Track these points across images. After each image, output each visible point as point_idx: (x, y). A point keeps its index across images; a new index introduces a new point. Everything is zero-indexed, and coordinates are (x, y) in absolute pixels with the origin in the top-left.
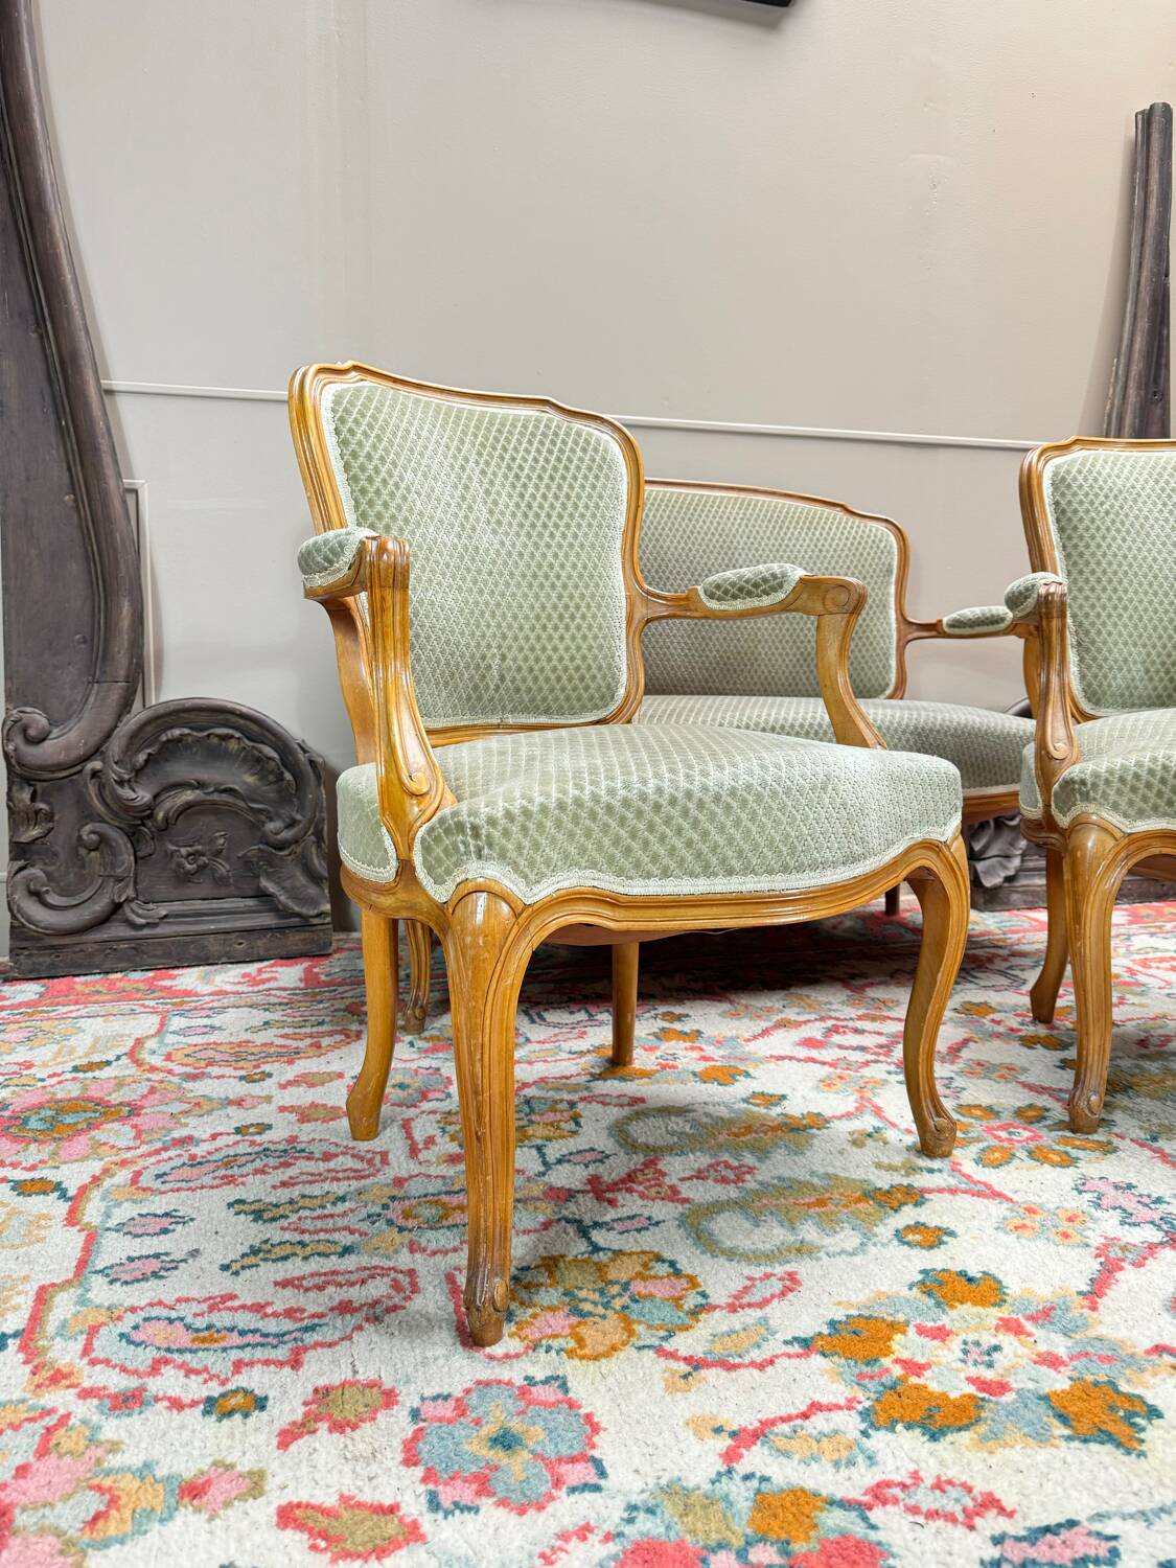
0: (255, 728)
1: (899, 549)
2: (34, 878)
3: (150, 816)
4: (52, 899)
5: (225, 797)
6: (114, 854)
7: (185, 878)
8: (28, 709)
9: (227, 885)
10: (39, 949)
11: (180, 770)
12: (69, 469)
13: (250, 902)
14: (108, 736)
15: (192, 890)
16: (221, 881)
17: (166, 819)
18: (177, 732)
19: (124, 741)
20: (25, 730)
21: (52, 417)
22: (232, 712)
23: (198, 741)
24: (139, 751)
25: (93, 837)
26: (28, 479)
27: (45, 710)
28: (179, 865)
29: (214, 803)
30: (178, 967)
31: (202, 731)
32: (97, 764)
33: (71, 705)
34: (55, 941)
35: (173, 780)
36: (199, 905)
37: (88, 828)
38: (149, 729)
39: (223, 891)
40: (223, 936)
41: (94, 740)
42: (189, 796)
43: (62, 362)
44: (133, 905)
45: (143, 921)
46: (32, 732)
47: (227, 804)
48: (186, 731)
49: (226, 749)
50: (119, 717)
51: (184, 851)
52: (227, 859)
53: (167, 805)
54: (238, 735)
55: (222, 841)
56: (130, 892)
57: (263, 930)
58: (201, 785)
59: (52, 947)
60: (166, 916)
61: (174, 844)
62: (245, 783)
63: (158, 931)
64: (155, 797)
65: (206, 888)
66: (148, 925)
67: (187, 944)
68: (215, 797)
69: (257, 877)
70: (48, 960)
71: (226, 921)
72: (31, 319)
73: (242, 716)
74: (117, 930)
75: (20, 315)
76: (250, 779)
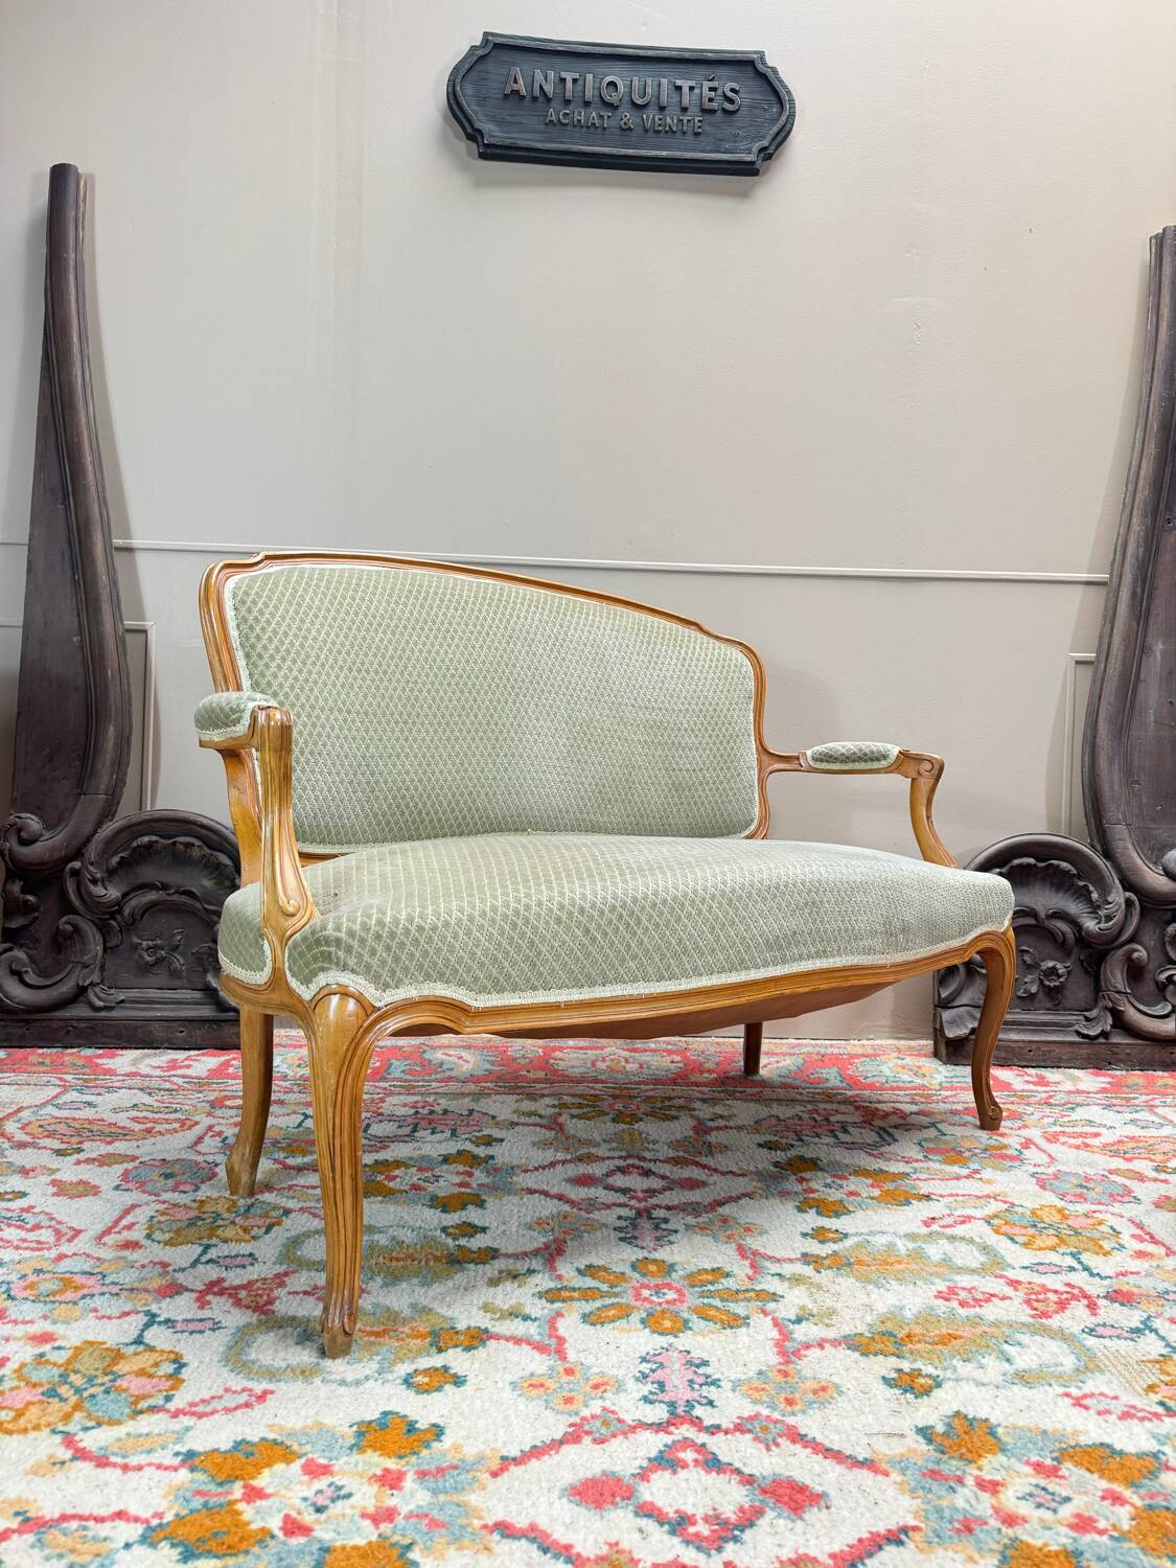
0: (214, 837)
1: (756, 674)
2: (18, 959)
3: (120, 911)
4: (31, 978)
5: (184, 898)
6: (84, 944)
7: (145, 969)
8: (23, 815)
9: (180, 978)
10: (13, 1021)
11: (148, 872)
12: (79, 615)
13: (197, 995)
14: (88, 840)
15: (150, 980)
16: (174, 974)
17: (132, 915)
18: (146, 839)
19: (101, 846)
20: (20, 830)
21: (69, 573)
22: (194, 823)
23: (165, 847)
24: (115, 853)
25: (69, 928)
26: (46, 623)
27: (41, 818)
28: (141, 956)
29: (174, 903)
30: (122, 1048)
31: (170, 838)
32: (77, 864)
33: (62, 813)
34: (27, 1017)
35: (140, 881)
36: (153, 994)
37: (64, 919)
38: (123, 835)
39: (177, 983)
40: (167, 1024)
41: (76, 843)
42: (153, 896)
43: (78, 528)
44: (97, 989)
45: (101, 1004)
46: (24, 835)
47: (185, 904)
48: (154, 838)
49: (190, 856)
50: (99, 824)
51: (145, 943)
52: (183, 954)
53: (133, 903)
54: (197, 843)
55: (179, 937)
56: (95, 978)
57: (203, 1021)
58: (165, 887)
59: (25, 1021)
60: (122, 1001)
61: (139, 937)
62: (205, 887)
63: (114, 1014)
64: (124, 895)
65: (163, 979)
66: (106, 1008)
67: (136, 1028)
68: (175, 898)
69: (206, 971)
70: (20, 1032)
71: (173, 1010)
72: (60, 493)
73: (203, 826)
74: (79, 1011)
75: (52, 490)
76: (208, 883)
